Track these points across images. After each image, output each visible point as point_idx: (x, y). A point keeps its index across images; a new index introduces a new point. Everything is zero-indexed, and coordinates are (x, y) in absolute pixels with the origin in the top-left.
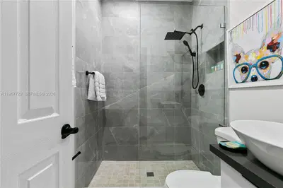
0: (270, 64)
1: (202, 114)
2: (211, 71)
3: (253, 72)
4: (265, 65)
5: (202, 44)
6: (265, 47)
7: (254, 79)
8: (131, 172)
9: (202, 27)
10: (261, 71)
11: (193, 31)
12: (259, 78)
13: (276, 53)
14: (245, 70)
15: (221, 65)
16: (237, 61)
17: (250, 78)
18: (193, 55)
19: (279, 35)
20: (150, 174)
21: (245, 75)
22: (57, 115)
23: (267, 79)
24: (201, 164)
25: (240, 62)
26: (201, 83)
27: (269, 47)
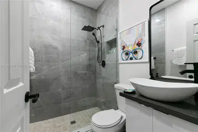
0: (138, 52)
1: (104, 78)
2: (108, 53)
3: (131, 55)
4: (136, 52)
5: (103, 37)
6: (136, 44)
7: (131, 59)
8: (58, 125)
9: (103, 26)
10: (134, 55)
11: (99, 28)
12: (134, 58)
13: (140, 47)
14: (127, 54)
15: (114, 50)
16: (123, 49)
17: (129, 58)
18: (98, 42)
19: (141, 40)
20: (73, 123)
21: (127, 57)
22: (23, 84)
23: (136, 59)
24: (103, 107)
25: (125, 50)
26: (103, 60)
27: (137, 45)
